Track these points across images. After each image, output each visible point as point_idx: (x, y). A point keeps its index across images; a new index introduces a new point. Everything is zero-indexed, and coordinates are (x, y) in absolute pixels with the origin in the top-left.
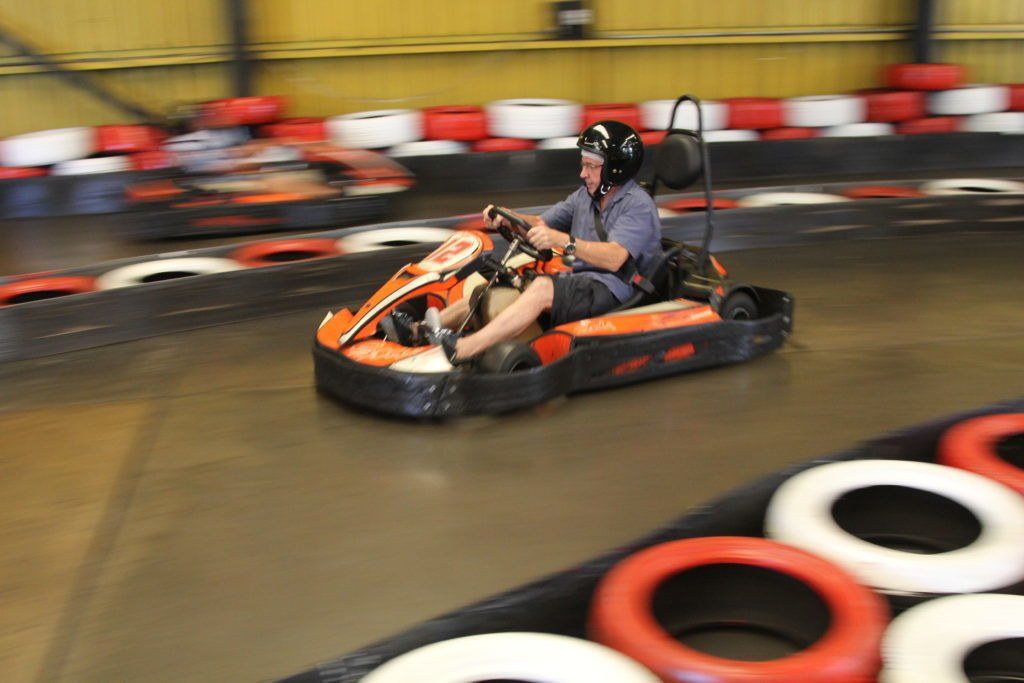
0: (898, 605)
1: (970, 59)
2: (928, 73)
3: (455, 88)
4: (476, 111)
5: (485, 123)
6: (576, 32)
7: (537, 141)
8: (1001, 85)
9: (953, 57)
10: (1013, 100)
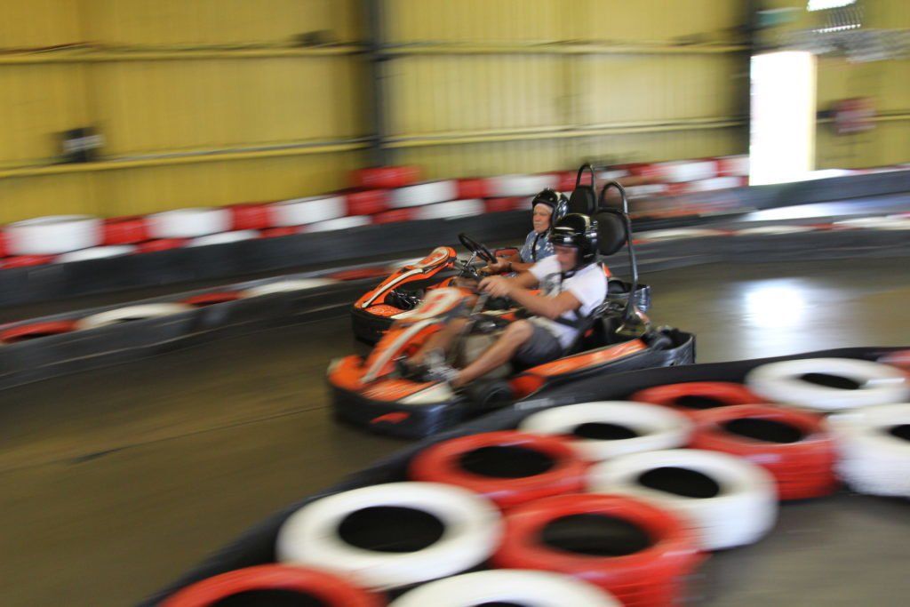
2: (389, 176)
7: (56, 255)
8: (448, 180)
10: (461, 190)
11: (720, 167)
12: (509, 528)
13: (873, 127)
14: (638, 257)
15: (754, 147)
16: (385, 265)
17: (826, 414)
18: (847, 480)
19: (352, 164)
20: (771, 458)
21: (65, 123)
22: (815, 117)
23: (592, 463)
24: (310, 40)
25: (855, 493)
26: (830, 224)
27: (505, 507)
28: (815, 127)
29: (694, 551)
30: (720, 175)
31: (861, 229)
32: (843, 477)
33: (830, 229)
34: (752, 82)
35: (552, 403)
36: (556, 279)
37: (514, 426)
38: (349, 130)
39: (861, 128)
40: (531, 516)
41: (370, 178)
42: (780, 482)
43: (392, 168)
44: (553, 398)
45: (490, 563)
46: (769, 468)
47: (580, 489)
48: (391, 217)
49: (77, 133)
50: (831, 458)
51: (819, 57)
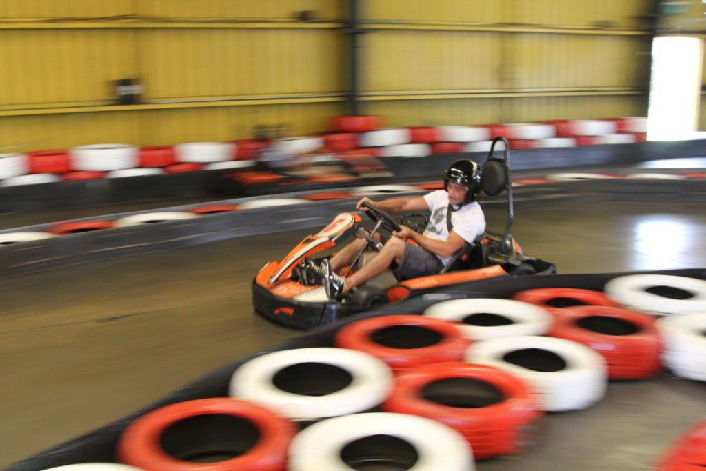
0: (303, 425)
1: (385, 112)
2: (358, 122)
3: (49, 138)
4: (62, 153)
5: (68, 162)
6: (129, 100)
7: (106, 172)
8: (404, 128)
9: (374, 111)
10: (413, 136)
11: (620, 125)
12: (398, 384)
14: (515, 196)
15: (651, 110)
17: (659, 317)
18: (670, 366)
19: (333, 113)
21: (117, 75)
22: (700, 88)
23: (472, 342)
24: (304, 17)
25: (676, 376)
27: (396, 369)
28: (699, 97)
29: (533, 409)
30: (619, 132)
34: (653, 59)
35: (449, 297)
36: (445, 212)
37: (420, 312)
40: (416, 377)
43: (363, 116)
44: (450, 294)
45: (379, 408)
46: (603, 353)
47: (460, 359)
49: (125, 82)
50: (660, 349)
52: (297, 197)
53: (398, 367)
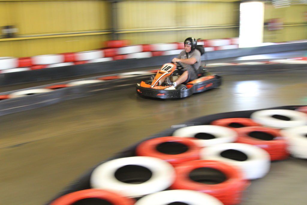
8: (139, 45)
10: (144, 48)
11: (232, 41)
12: (176, 172)
13: (282, 28)
16: (117, 75)
17: (280, 129)
19: (104, 39)
20: (266, 146)
23: (202, 148)
26: (268, 61)
27: (174, 165)
28: (263, 28)
30: (231, 44)
31: (279, 63)
32: (289, 152)
33: (268, 63)
34: (240, 12)
38: (104, 27)
39: (278, 29)
40: (185, 168)
41: (110, 44)
42: (270, 154)
45: (171, 188)
47: (198, 158)
48: (119, 58)
50: (285, 146)
51: (265, 4)
52: (96, 79)
53: (174, 164)
